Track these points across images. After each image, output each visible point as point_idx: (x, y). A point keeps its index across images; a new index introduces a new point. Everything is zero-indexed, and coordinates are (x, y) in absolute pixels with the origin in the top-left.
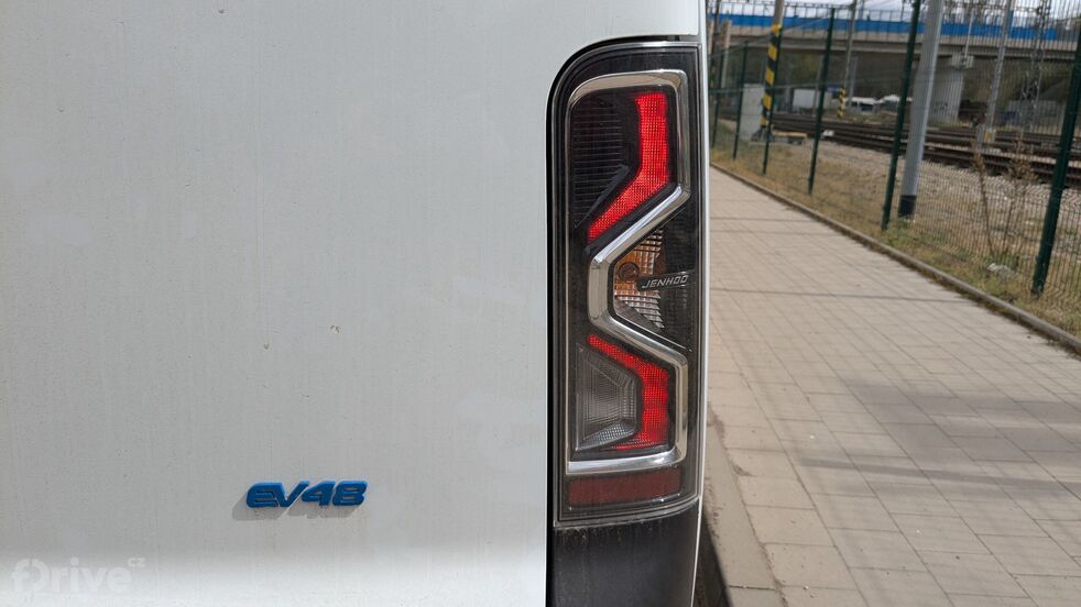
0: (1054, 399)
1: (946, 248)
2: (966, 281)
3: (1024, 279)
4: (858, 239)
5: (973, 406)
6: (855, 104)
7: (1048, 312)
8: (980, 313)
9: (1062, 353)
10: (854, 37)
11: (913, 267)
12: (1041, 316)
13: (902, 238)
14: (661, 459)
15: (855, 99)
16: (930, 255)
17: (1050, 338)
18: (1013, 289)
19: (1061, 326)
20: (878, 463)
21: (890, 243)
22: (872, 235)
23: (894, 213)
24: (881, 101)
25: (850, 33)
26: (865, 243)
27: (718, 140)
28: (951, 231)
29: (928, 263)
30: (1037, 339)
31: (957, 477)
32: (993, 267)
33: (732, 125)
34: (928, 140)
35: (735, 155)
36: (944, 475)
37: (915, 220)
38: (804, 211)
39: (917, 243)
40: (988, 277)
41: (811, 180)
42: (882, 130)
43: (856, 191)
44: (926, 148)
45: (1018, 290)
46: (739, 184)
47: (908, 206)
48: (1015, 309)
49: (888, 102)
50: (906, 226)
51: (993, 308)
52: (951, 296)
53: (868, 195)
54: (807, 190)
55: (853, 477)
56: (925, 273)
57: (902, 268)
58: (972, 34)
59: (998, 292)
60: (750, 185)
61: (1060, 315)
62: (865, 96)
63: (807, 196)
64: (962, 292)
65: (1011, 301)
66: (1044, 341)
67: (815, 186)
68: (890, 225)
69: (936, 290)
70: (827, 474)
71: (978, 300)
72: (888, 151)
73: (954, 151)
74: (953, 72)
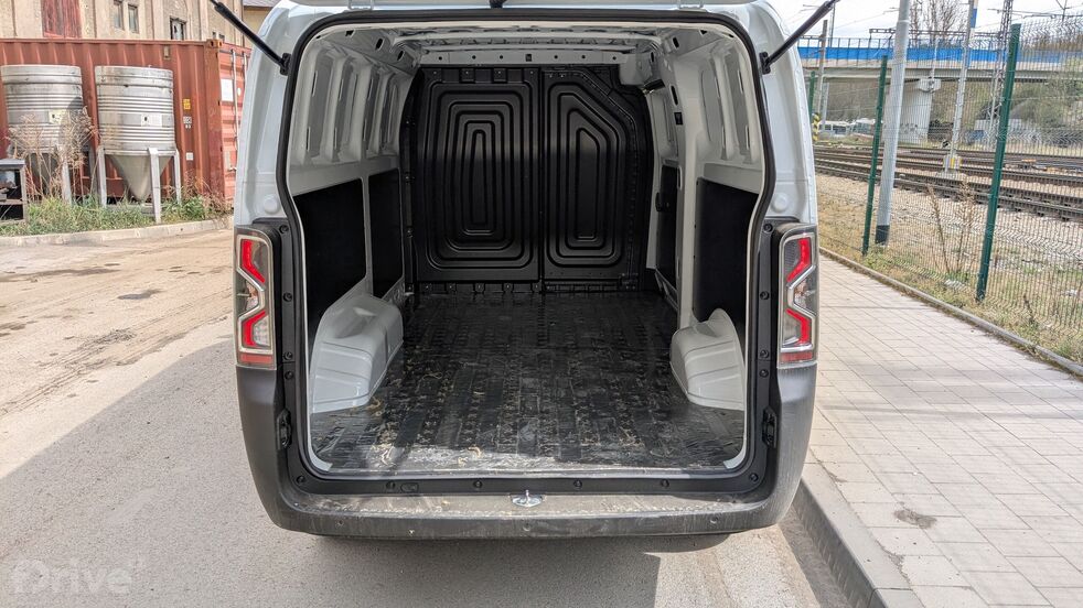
0: (985, 368)
1: (913, 268)
2: (928, 293)
3: (970, 290)
4: (843, 262)
5: (931, 374)
6: (828, 127)
7: (987, 314)
8: (939, 316)
9: (995, 341)
10: (825, 65)
11: (888, 284)
12: (982, 316)
13: (879, 261)
14: (808, 348)
15: (828, 123)
16: (901, 274)
17: (987, 331)
18: (963, 297)
19: (995, 323)
20: (871, 406)
21: (870, 265)
22: (855, 260)
23: (872, 240)
24: (854, 123)
25: (821, 62)
26: (850, 266)
28: (918, 254)
29: (900, 281)
30: (978, 332)
31: (919, 412)
32: (949, 282)
34: (899, 165)
36: (912, 411)
37: (890, 245)
39: (891, 265)
40: (945, 290)
42: (856, 155)
43: (839, 221)
44: (897, 174)
45: (966, 298)
47: (883, 234)
48: (964, 312)
49: (860, 124)
50: (881, 251)
51: (948, 312)
52: (918, 304)
53: (849, 224)
55: (855, 413)
56: (897, 288)
57: (880, 285)
58: (938, 59)
59: (951, 300)
61: (995, 315)
62: (837, 119)
64: (926, 301)
65: (961, 307)
66: (982, 333)
68: (870, 250)
69: (906, 300)
70: (839, 412)
71: (938, 307)
72: (864, 179)
73: (923, 177)
74: (921, 94)
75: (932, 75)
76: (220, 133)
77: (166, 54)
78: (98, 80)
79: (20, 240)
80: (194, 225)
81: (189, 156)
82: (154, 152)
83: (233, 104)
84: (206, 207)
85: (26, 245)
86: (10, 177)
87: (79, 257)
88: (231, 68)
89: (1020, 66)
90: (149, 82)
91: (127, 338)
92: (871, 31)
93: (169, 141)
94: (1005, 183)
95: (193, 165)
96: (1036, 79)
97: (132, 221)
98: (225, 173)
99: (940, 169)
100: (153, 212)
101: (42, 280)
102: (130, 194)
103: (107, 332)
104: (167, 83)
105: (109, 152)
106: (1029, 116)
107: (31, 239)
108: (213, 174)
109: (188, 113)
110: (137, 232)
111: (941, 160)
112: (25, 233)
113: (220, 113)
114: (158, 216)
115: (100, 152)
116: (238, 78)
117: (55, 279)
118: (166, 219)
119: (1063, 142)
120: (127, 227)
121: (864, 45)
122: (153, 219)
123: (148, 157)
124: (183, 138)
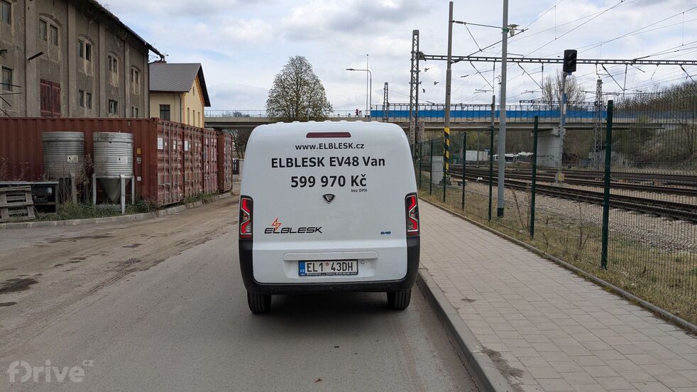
1: (508, 226)
2: (511, 236)
4: (479, 225)
13: (494, 224)
16: (502, 229)
22: (484, 224)
23: (494, 215)
24: (517, 155)
26: (481, 227)
27: (422, 184)
29: (501, 232)
30: (525, 250)
32: (521, 231)
33: (427, 174)
34: (507, 177)
35: (431, 193)
37: (505, 219)
38: (460, 217)
39: (499, 225)
40: (518, 234)
41: (463, 204)
44: (506, 181)
46: (433, 206)
47: (500, 212)
49: (521, 155)
50: (500, 221)
51: (516, 243)
54: (461, 208)
56: (499, 235)
59: (520, 238)
60: (437, 207)
63: (462, 209)
64: (509, 239)
65: (522, 241)
67: (465, 205)
68: (492, 220)
71: (513, 242)
73: (542, 186)
74: (555, 138)
75: (560, 126)
76: (157, 166)
77: (129, 125)
78: (95, 139)
79: (55, 223)
80: (142, 215)
81: (139, 179)
82: (123, 176)
83: (163, 150)
84: (148, 206)
85: (58, 225)
86: (50, 190)
87: (90, 231)
88: (162, 132)
89: (614, 120)
90: (122, 140)
91: (139, 261)
92: (520, 102)
93: (130, 171)
94: (612, 191)
95: (141, 183)
96: (622, 128)
97: (110, 213)
98: (158, 187)
99: (553, 181)
100: (121, 208)
101: (78, 241)
102: (109, 199)
103: (128, 260)
104: (130, 141)
105: (99, 177)
106: (620, 150)
107: (61, 222)
108: (152, 188)
109: (139, 156)
110: (114, 218)
111: (554, 176)
112: (58, 220)
113: (157, 156)
114: (123, 210)
115: (94, 176)
116: (166, 137)
117: (83, 240)
118: (127, 212)
119: (640, 165)
120: (108, 216)
121: (518, 109)
122: (121, 212)
123: (119, 180)
124: (137, 169)
